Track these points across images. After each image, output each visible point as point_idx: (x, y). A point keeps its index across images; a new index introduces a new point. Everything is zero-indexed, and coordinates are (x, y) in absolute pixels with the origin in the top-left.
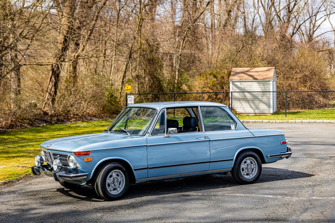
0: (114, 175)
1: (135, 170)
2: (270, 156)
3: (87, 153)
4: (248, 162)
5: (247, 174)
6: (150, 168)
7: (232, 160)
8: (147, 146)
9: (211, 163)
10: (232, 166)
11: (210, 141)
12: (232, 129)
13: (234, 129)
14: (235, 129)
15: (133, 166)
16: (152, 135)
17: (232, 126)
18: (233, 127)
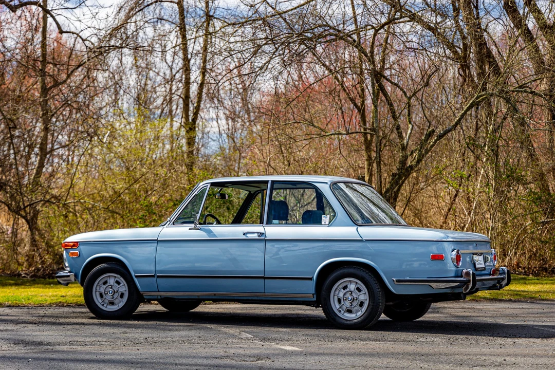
0: (112, 281)
1: (136, 277)
2: (398, 281)
3: (76, 245)
4: (352, 287)
5: (350, 311)
6: (159, 277)
7: (311, 279)
8: (157, 240)
9: (266, 280)
10: (313, 291)
11: (265, 240)
12: (323, 223)
13: (327, 223)
14: (329, 223)
15: (134, 271)
16: (174, 225)
17: (323, 218)
18: (325, 219)
